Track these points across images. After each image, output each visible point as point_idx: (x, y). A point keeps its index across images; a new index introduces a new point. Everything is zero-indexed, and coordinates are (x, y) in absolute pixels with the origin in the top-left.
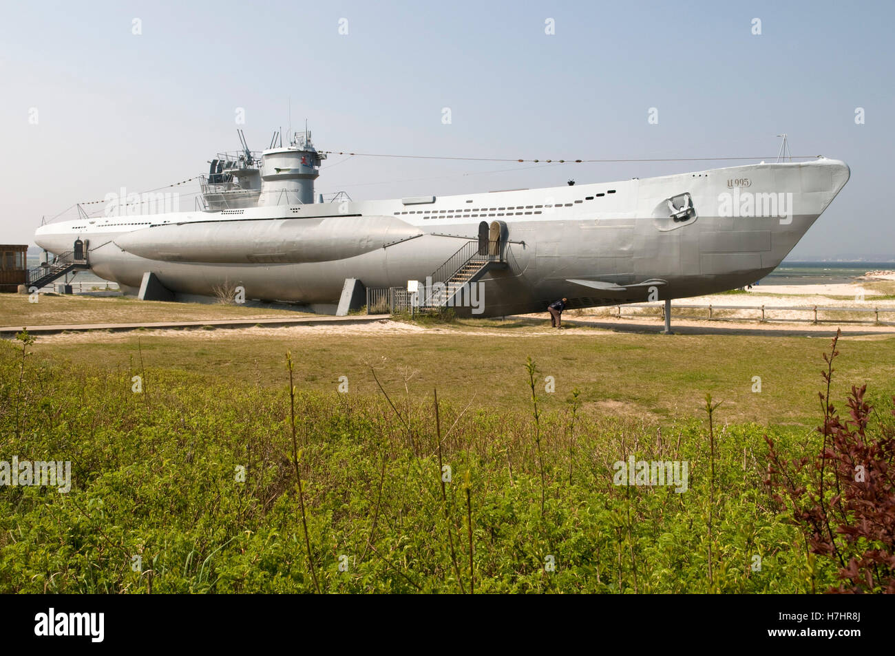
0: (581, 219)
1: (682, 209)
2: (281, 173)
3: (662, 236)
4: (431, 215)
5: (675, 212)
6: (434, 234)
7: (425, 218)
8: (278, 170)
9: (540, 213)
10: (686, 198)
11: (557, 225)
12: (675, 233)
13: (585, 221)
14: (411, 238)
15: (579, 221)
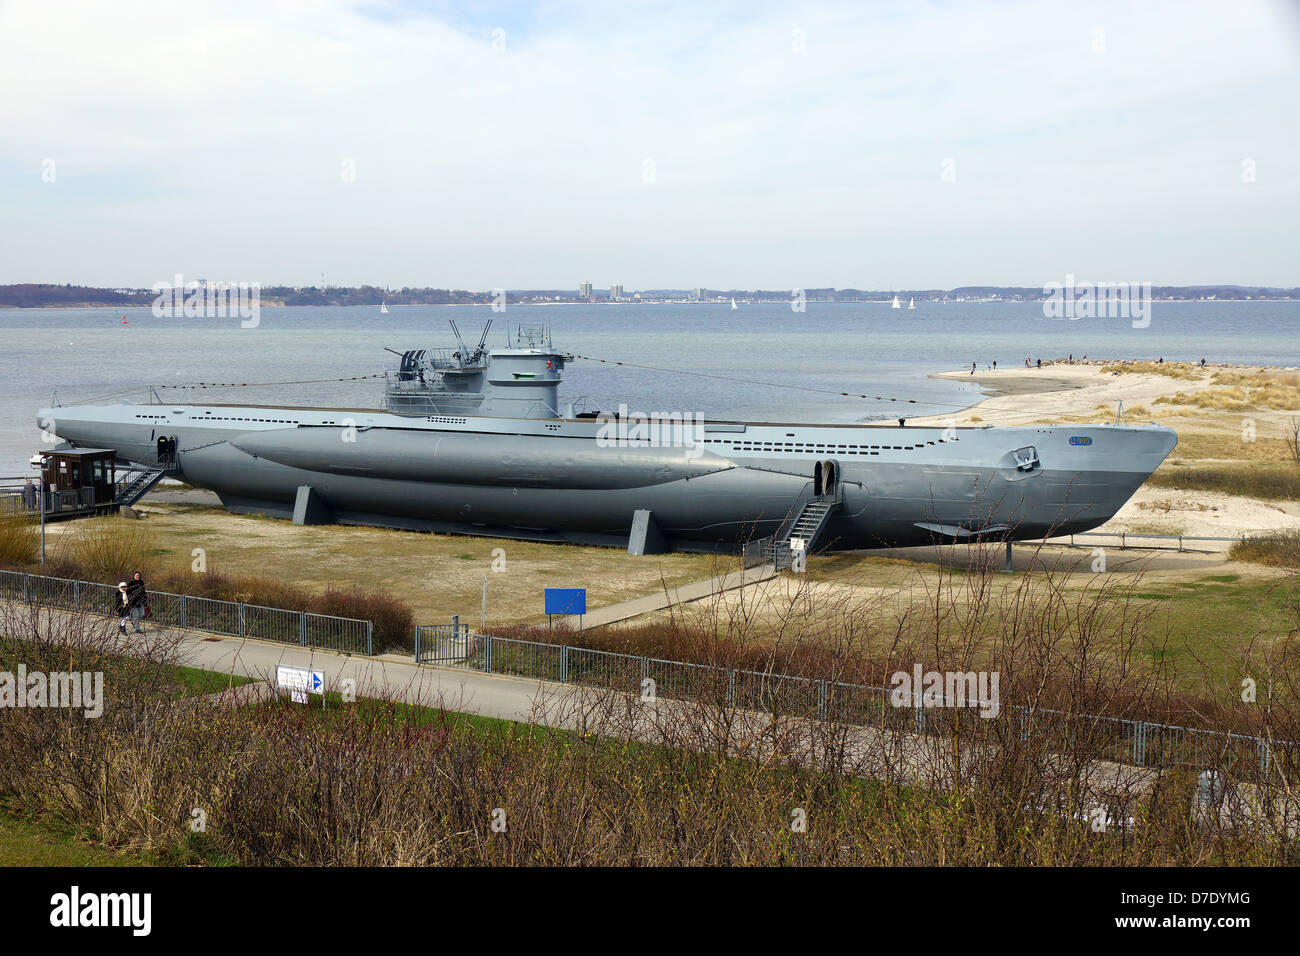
0: (924, 463)
1: (1027, 462)
2: (520, 379)
3: (1009, 485)
4: (742, 446)
5: (1021, 464)
6: (749, 468)
7: (735, 449)
8: (517, 376)
9: (877, 454)
10: (1031, 451)
11: (897, 468)
12: (1023, 484)
13: (928, 466)
14: (720, 470)
15: (921, 465)
